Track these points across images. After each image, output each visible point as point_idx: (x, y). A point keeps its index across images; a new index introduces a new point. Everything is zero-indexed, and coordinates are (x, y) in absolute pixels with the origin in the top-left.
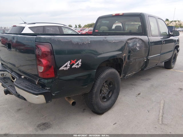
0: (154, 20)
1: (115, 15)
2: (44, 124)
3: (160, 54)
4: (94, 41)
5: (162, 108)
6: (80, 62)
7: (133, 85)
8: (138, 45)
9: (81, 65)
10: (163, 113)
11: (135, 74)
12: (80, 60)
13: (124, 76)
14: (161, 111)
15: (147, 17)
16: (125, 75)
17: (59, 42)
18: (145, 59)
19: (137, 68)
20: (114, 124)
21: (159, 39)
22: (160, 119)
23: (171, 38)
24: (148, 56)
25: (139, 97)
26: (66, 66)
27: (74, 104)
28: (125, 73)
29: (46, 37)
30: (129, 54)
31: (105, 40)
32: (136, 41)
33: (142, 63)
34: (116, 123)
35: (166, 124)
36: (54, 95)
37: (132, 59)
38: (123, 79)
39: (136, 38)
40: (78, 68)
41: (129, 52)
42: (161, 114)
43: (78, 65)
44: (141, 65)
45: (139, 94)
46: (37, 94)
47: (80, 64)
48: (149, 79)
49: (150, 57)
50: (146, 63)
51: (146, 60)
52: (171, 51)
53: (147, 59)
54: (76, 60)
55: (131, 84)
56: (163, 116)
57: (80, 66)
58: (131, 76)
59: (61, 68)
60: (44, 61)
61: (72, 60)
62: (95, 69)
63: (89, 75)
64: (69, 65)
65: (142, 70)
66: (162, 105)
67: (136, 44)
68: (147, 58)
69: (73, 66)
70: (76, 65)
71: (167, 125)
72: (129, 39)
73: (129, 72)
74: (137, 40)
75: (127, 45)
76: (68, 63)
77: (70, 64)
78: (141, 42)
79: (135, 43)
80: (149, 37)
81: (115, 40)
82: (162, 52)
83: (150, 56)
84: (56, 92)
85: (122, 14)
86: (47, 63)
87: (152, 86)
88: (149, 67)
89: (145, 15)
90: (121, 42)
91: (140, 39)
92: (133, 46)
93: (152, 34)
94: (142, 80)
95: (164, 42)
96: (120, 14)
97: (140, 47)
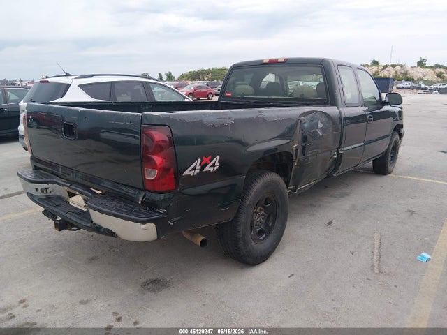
0: (350, 72)
1: (267, 61)
2: (154, 281)
3: (363, 144)
4: (240, 119)
5: (377, 246)
6: (216, 160)
7: (315, 206)
8: (320, 125)
9: (220, 166)
10: (380, 256)
11: (315, 185)
12: (218, 156)
13: (294, 190)
14: (376, 252)
15: (336, 66)
16: (296, 188)
17: (182, 122)
18: (335, 155)
19: (319, 174)
20: (290, 277)
21: (360, 111)
22: (376, 265)
23: (386, 108)
24: (340, 147)
25: (329, 229)
26: (194, 169)
27: (204, 243)
28: (297, 184)
29: (162, 115)
30: (304, 144)
31: (261, 116)
32: (317, 118)
33: (329, 163)
34: (293, 275)
35: (387, 272)
36: (172, 224)
37: (309, 153)
38: (293, 195)
39: (316, 112)
40: (213, 172)
41: (305, 139)
42: (375, 258)
43: (213, 165)
44: (328, 166)
45: (330, 223)
46: (143, 222)
47: (217, 163)
48: (347, 194)
49: (344, 149)
50: (337, 162)
51: (335, 157)
52: (387, 136)
53: (338, 154)
54: (210, 157)
55: (311, 205)
56: (381, 260)
57: (217, 167)
58: (306, 189)
59: (187, 173)
60: (157, 159)
61: (204, 158)
62: (242, 174)
63: (233, 186)
64: (199, 167)
65: (329, 176)
66: (377, 242)
67: (317, 124)
68: (338, 151)
69: (206, 169)
70: (211, 166)
71: (388, 274)
72: (303, 114)
73: (304, 180)
74: (318, 116)
75: (299, 126)
76: (197, 163)
77: (200, 165)
78: (324, 119)
79: (315, 121)
80: (341, 109)
81: (278, 117)
82: (368, 138)
83: (344, 147)
84: (175, 219)
85: (283, 60)
86: (162, 162)
87: (354, 207)
88: (342, 169)
89: (331, 63)
90: (289, 119)
91: (324, 113)
92: (311, 127)
93: (347, 102)
94: (331, 196)
95: (370, 117)
96: (279, 61)
97: (323, 129)
